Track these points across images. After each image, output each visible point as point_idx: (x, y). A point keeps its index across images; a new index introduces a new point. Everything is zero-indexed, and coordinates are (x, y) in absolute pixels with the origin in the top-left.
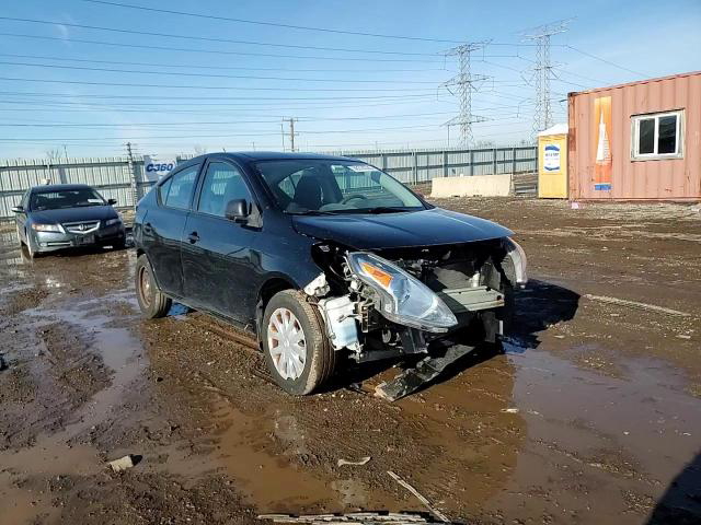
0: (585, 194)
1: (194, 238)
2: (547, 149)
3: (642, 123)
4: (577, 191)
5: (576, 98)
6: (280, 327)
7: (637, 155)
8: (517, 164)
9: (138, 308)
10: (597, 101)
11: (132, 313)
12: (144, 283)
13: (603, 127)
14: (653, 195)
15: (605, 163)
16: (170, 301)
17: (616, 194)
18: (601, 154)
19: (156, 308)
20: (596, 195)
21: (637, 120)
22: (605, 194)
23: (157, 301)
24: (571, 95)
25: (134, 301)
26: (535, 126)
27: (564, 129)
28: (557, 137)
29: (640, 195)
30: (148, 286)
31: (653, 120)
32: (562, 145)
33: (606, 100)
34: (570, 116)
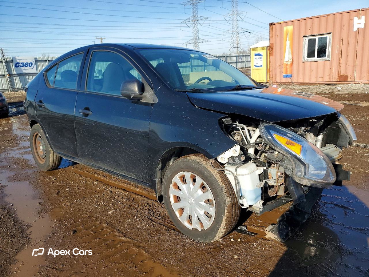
0: (278, 80)
1: (87, 112)
2: (256, 55)
3: (309, 41)
4: (274, 78)
5: (274, 26)
6: (183, 187)
7: (306, 58)
8: (238, 64)
9: (33, 162)
10: (285, 28)
11: (29, 166)
12: (38, 145)
13: (288, 43)
14: (314, 80)
15: (289, 63)
16: (61, 158)
17: (295, 80)
18: (287, 58)
19: (51, 164)
20: (284, 80)
21: (306, 39)
22: (289, 80)
23: (51, 159)
24: (271, 24)
25: (29, 157)
26: (232, 45)
27: (267, 43)
28: (262, 48)
29: (307, 80)
30: (41, 147)
31: (315, 40)
32: (264, 53)
33: (290, 28)
34: (271, 36)
